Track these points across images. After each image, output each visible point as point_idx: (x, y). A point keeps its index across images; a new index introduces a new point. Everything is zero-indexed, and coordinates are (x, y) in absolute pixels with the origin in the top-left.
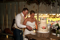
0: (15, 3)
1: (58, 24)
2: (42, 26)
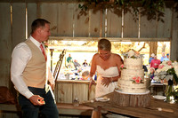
0: (24, 4)
2: (133, 76)
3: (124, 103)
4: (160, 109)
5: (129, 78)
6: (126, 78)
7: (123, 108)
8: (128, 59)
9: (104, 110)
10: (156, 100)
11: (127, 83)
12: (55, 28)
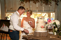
1: (55, 23)
2: (41, 26)
3: (38, 36)
4: (51, 37)
5: (39, 26)
6: (38, 27)
7: (38, 37)
8: (39, 19)
9: (31, 38)
10: (50, 34)
11: (39, 28)
12: (11, 8)
